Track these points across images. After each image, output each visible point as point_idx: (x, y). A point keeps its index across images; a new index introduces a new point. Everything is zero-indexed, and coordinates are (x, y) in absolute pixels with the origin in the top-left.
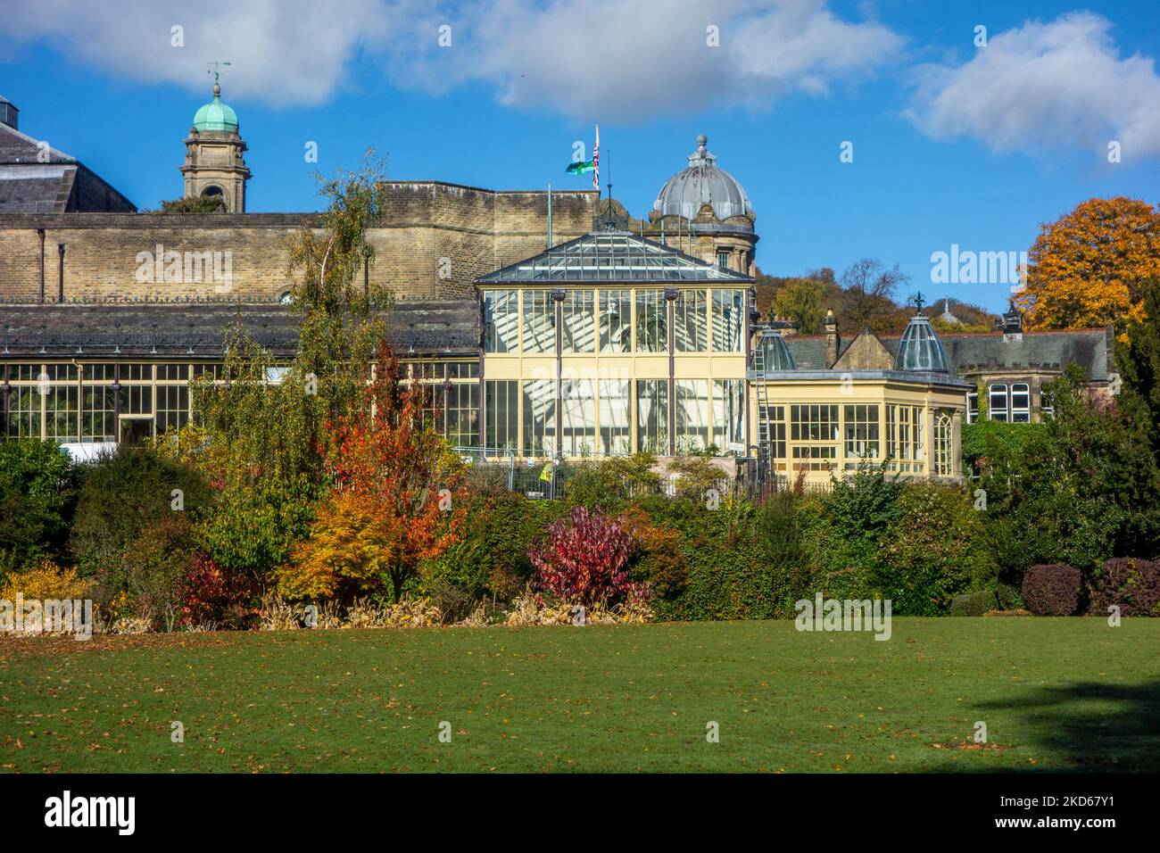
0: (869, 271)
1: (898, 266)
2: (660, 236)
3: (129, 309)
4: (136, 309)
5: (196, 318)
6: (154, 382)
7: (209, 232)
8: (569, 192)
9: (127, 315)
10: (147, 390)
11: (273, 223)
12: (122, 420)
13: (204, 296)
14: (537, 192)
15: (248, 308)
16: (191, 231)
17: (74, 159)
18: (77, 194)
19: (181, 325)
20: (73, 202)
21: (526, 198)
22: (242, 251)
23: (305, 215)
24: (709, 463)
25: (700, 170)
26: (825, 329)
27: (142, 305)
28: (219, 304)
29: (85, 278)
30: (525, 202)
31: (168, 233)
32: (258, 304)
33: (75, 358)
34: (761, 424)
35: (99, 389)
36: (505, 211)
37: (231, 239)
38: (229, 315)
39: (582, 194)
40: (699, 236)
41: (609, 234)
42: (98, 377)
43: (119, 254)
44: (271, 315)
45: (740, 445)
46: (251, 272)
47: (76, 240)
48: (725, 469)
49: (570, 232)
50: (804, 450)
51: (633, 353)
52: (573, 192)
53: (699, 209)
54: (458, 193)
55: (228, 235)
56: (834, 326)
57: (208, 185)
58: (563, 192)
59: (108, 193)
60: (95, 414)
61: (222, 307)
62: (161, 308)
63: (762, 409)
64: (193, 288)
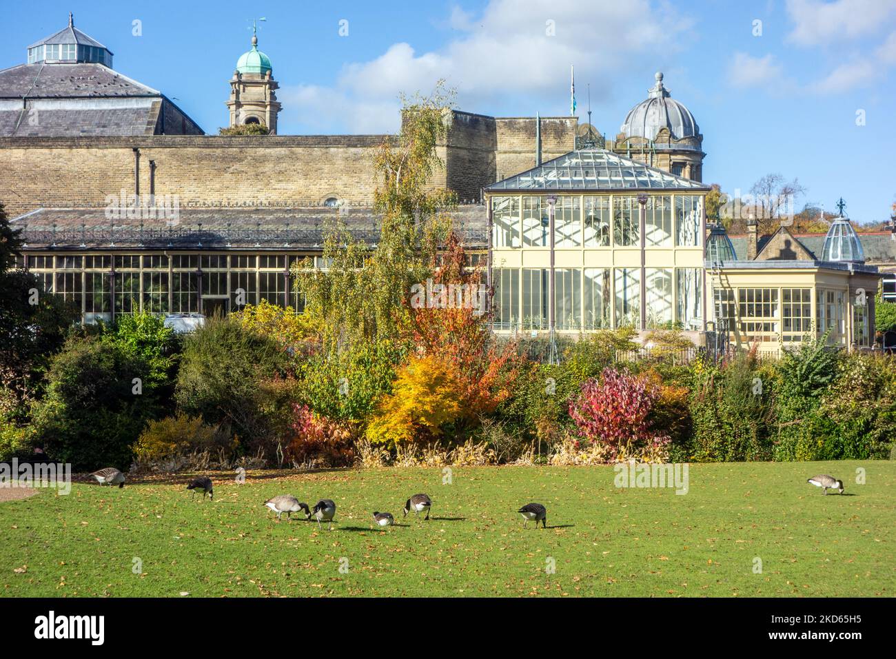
0: (773, 184)
1: (796, 180)
2: (627, 153)
3: (207, 212)
4: (212, 212)
5: (260, 219)
6: (229, 270)
7: (268, 151)
8: (553, 118)
9: (206, 216)
10: (224, 275)
11: (319, 143)
12: (204, 300)
13: (265, 202)
14: (527, 119)
15: (301, 211)
16: (254, 149)
17: (159, 92)
18: (162, 120)
19: (249, 224)
20: (160, 127)
21: (519, 123)
22: (294, 166)
23: (344, 137)
24: (680, 335)
25: (658, 101)
26: (747, 229)
27: (217, 208)
28: (278, 208)
29: (171, 187)
30: (517, 126)
31: (236, 151)
32: (309, 208)
33: (166, 250)
34: (715, 304)
35: (185, 275)
36: (502, 134)
37: (286, 156)
38: (286, 216)
39: (564, 120)
40: (658, 153)
41: (590, 151)
42: (185, 265)
43: (197, 168)
44: (319, 216)
45: (698, 321)
46: (302, 182)
47: (164, 157)
48: (692, 341)
49: (555, 150)
50: (758, 325)
51: (611, 247)
52: (556, 118)
53: (657, 132)
54: (466, 119)
55: (283, 152)
56: (755, 227)
57: (248, 116)
58: (549, 118)
59: (184, 120)
60: (183, 295)
61: (280, 210)
62: (232, 211)
63: (716, 292)
64: (256, 195)
